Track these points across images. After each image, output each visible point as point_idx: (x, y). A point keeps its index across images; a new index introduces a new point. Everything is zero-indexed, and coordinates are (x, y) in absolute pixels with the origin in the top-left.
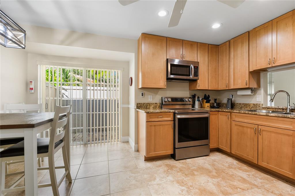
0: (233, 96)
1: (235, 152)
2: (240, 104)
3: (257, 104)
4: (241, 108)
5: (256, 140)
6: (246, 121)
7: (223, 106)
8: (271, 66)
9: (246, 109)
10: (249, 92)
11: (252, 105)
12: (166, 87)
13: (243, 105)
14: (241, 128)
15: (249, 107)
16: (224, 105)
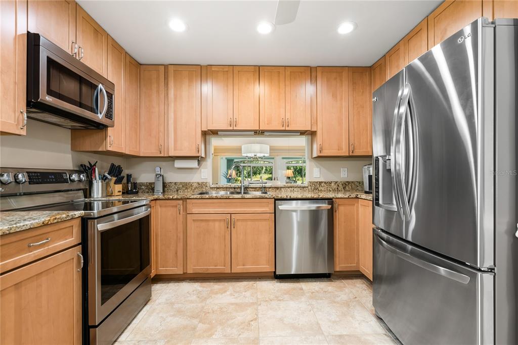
0: (162, 170)
1: (194, 269)
2: (175, 183)
3: (202, 183)
4: (177, 191)
5: (228, 237)
6: (212, 210)
7: (141, 189)
8: (231, 128)
9: (186, 191)
10: (194, 164)
11: (195, 185)
12: (24, 132)
13: (181, 186)
14: (203, 224)
15: (191, 189)
16: (143, 187)
